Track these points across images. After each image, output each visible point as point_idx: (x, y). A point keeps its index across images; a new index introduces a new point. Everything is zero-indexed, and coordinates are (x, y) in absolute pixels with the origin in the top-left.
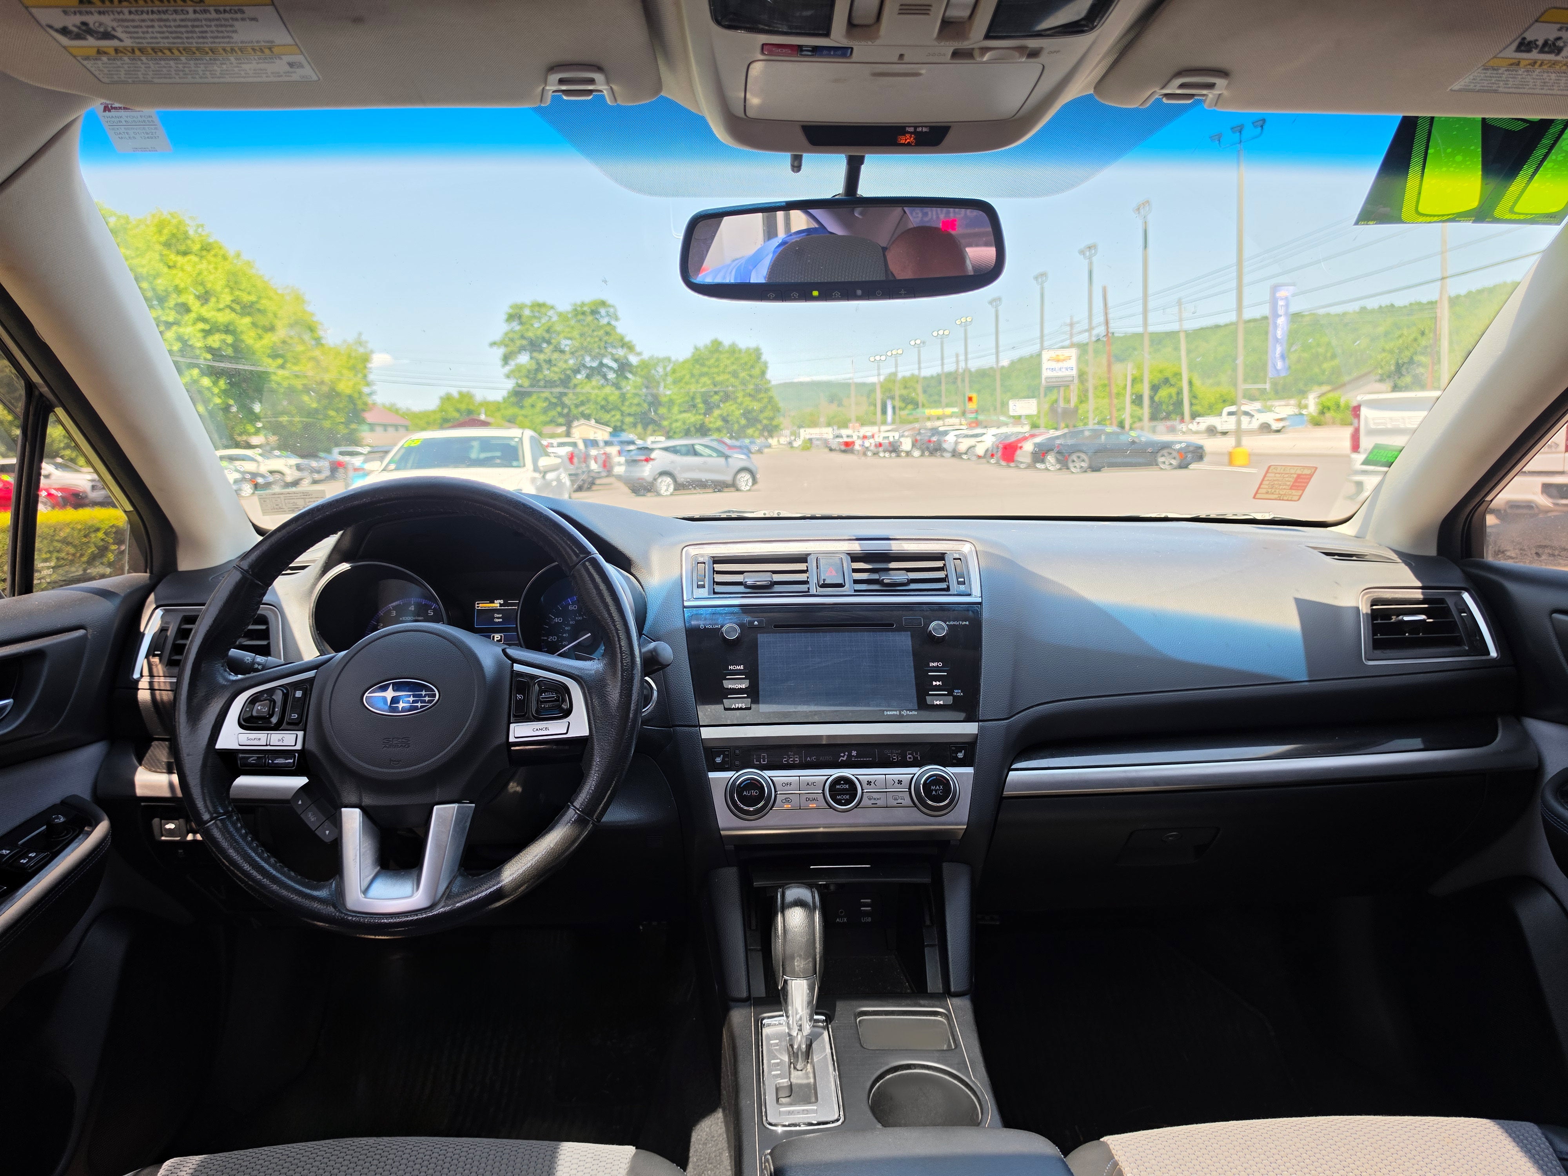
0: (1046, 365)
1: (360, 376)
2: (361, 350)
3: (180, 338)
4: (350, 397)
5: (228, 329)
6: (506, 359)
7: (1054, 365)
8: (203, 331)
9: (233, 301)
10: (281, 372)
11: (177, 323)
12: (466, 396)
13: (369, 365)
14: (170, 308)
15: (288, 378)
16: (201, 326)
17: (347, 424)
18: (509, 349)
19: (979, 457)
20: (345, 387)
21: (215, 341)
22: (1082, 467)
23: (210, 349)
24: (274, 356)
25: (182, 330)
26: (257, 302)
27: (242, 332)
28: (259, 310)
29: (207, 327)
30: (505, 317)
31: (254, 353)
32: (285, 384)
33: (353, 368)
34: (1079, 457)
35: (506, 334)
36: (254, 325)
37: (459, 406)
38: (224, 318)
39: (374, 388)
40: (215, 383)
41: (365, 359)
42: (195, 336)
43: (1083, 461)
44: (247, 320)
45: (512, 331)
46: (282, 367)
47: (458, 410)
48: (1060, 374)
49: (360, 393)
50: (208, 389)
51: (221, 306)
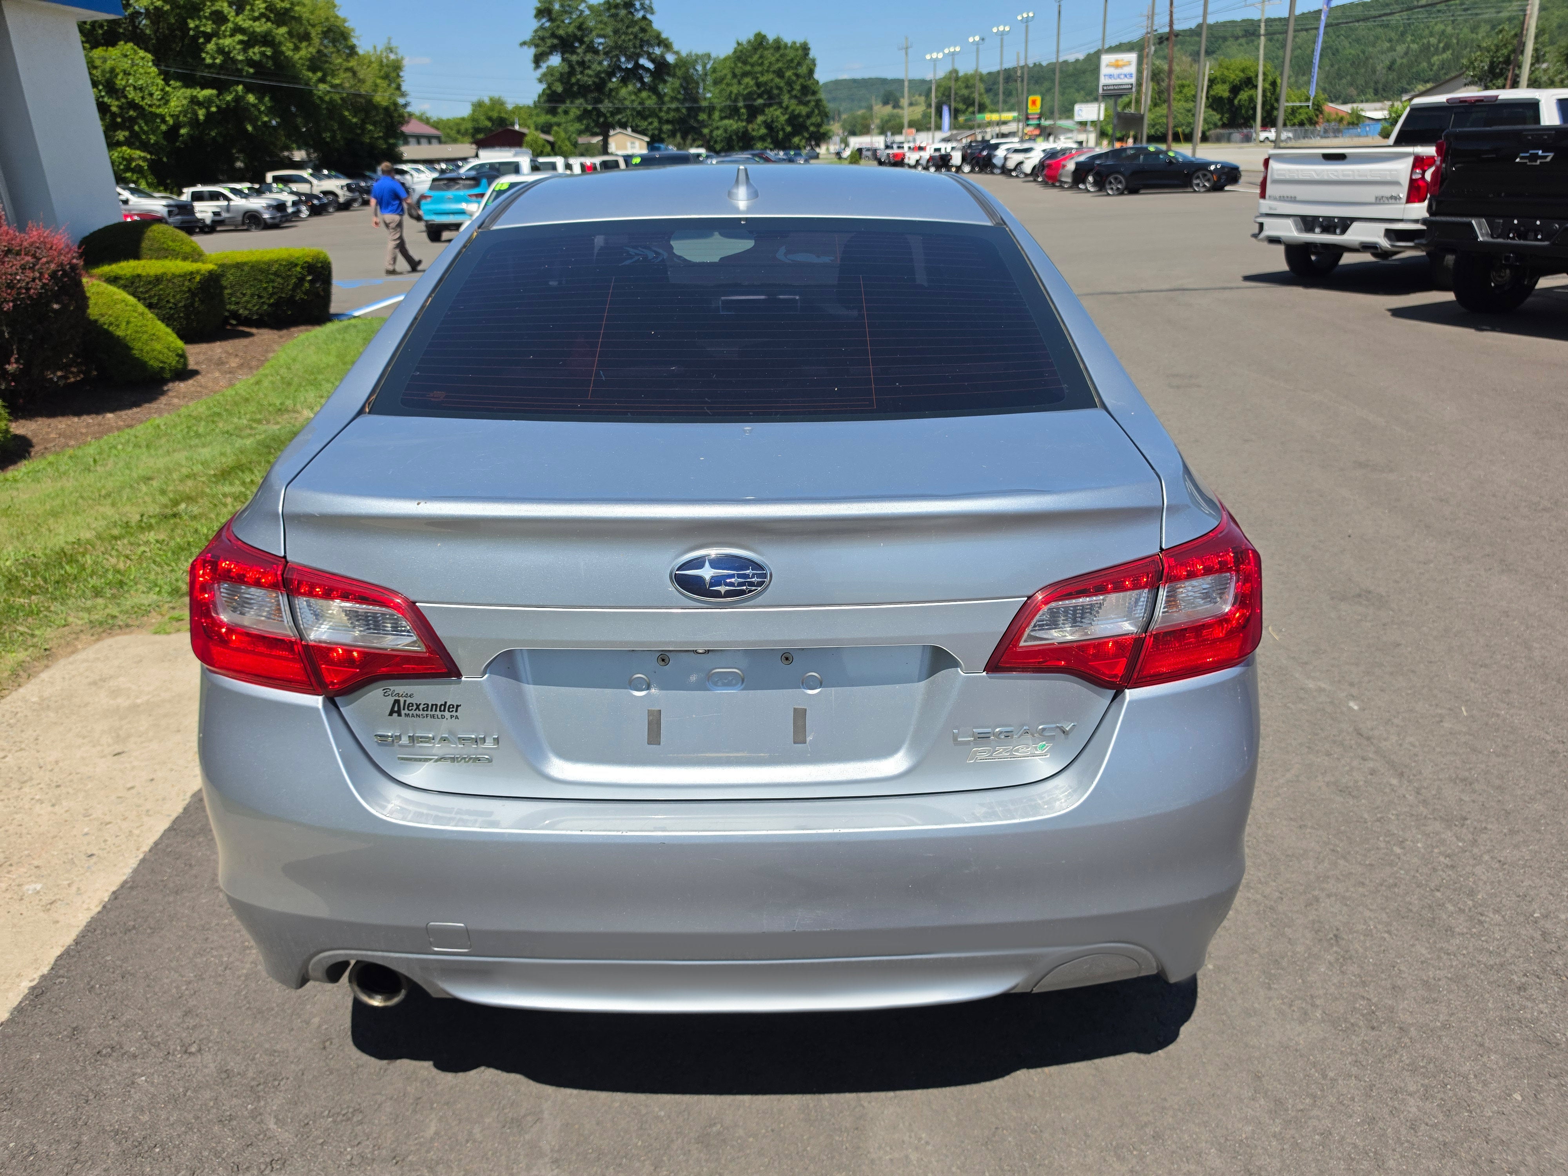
0: (1104, 70)
1: (394, 86)
2: (392, 57)
3: (220, 50)
4: (386, 109)
5: (266, 40)
6: (538, 60)
7: (1111, 71)
8: (241, 42)
9: (266, 8)
10: (322, 86)
11: (215, 34)
12: (497, 103)
13: (401, 74)
14: (206, 17)
15: (329, 92)
16: (240, 37)
17: (385, 138)
18: (541, 49)
19: (1026, 175)
20: (381, 98)
21: (255, 52)
22: (1118, 189)
23: (250, 62)
24: (313, 69)
25: (221, 41)
26: (291, 9)
27: (280, 43)
28: (294, 18)
29: (246, 38)
30: (534, 12)
31: (294, 66)
32: (327, 98)
33: (386, 77)
34: (1116, 179)
35: (536, 31)
36: (290, 33)
37: (490, 114)
38: (261, 27)
39: (408, 99)
40: (260, 100)
41: (397, 67)
42: (234, 48)
43: (1120, 182)
44: (283, 30)
45: (542, 28)
46: (322, 80)
47: (490, 119)
48: (1118, 81)
49: (395, 104)
50: (254, 105)
51: (256, 14)
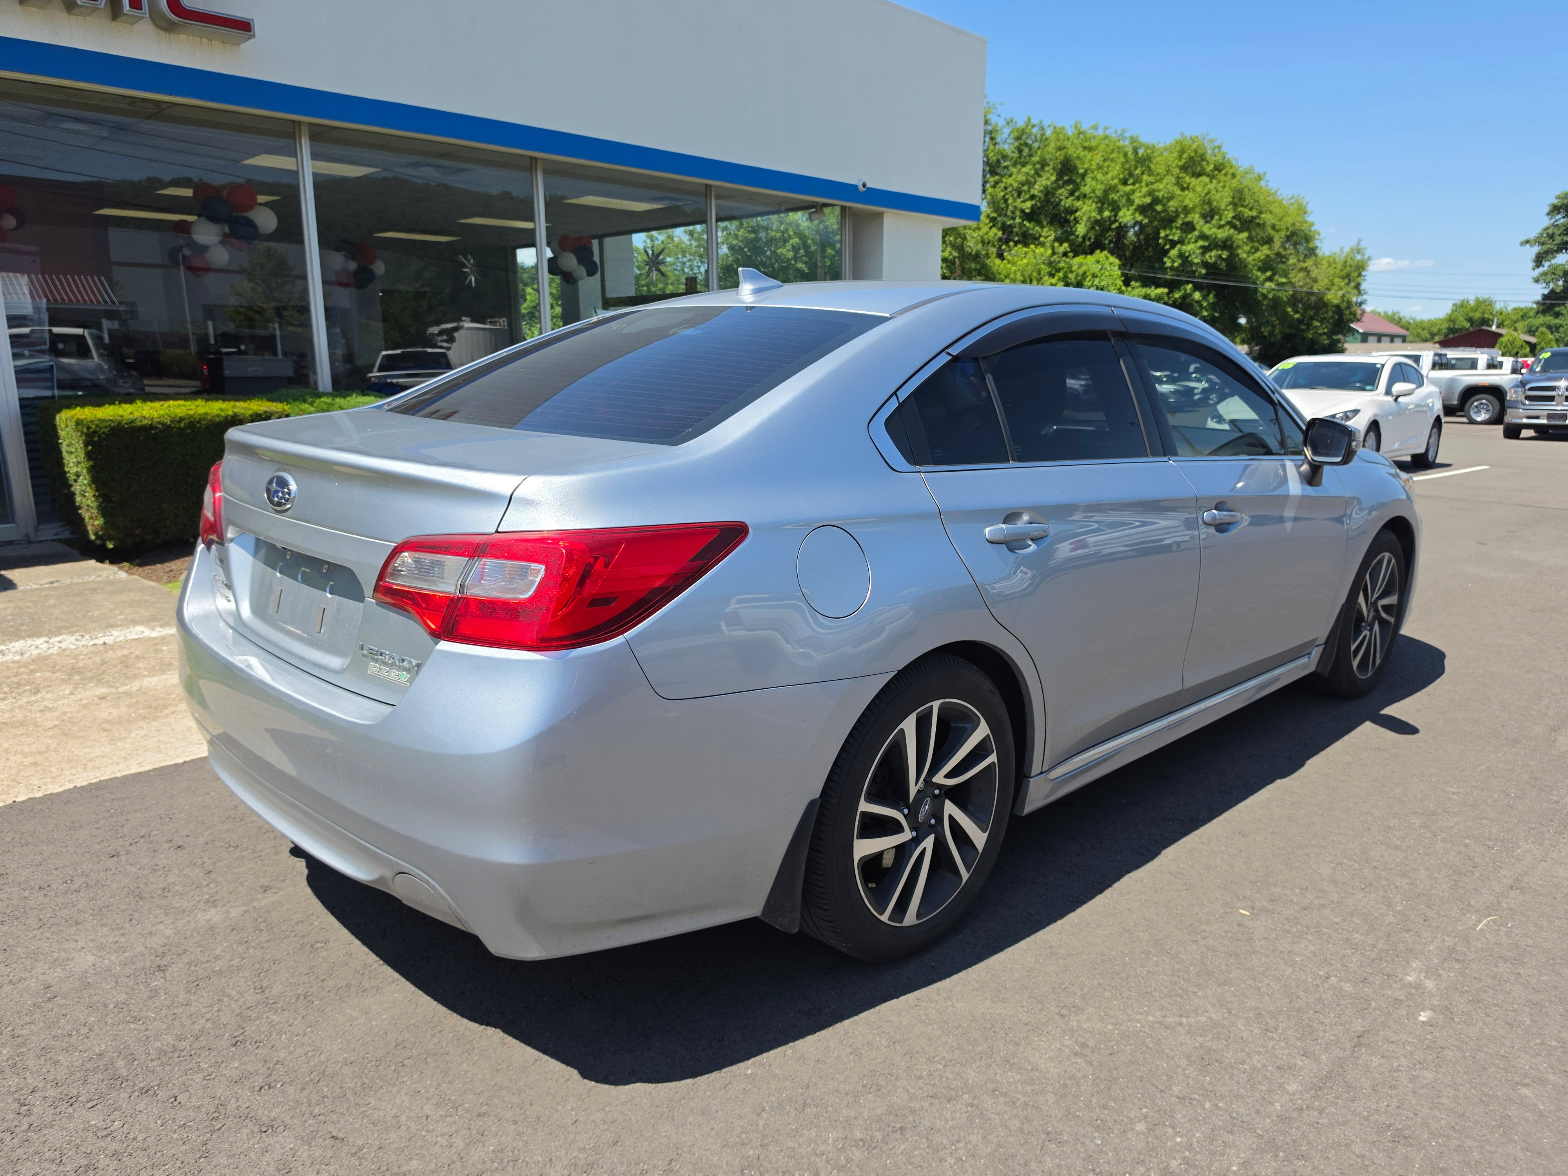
1: (1353, 284)
2: (1359, 257)
3: (1181, 255)
4: (1338, 307)
5: (1226, 244)
6: (1539, 260)
8: (1202, 247)
9: (1234, 217)
10: (1268, 284)
11: (1181, 242)
12: (1484, 304)
13: (1363, 273)
14: (1177, 228)
15: (1273, 290)
16: (1201, 243)
17: (1329, 335)
18: (1545, 248)
20: (1333, 297)
21: (1211, 257)
23: (1205, 264)
24: (1263, 270)
25: (1184, 247)
26: (1258, 217)
27: (1238, 247)
28: (1259, 225)
29: (1206, 244)
30: (1547, 209)
31: (1246, 266)
32: (1270, 296)
33: (1347, 277)
35: (1547, 229)
36: (1250, 239)
37: (1472, 315)
38: (1222, 234)
39: (1365, 297)
40: (1205, 297)
41: (1360, 268)
42: (1194, 253)
44: (1245, 235)
45: (1555, 226)
46: (1270, 279)
47: (1470, 320)
49: (1349, 303)
50: (1198, 302)
51: (1222, 223)
